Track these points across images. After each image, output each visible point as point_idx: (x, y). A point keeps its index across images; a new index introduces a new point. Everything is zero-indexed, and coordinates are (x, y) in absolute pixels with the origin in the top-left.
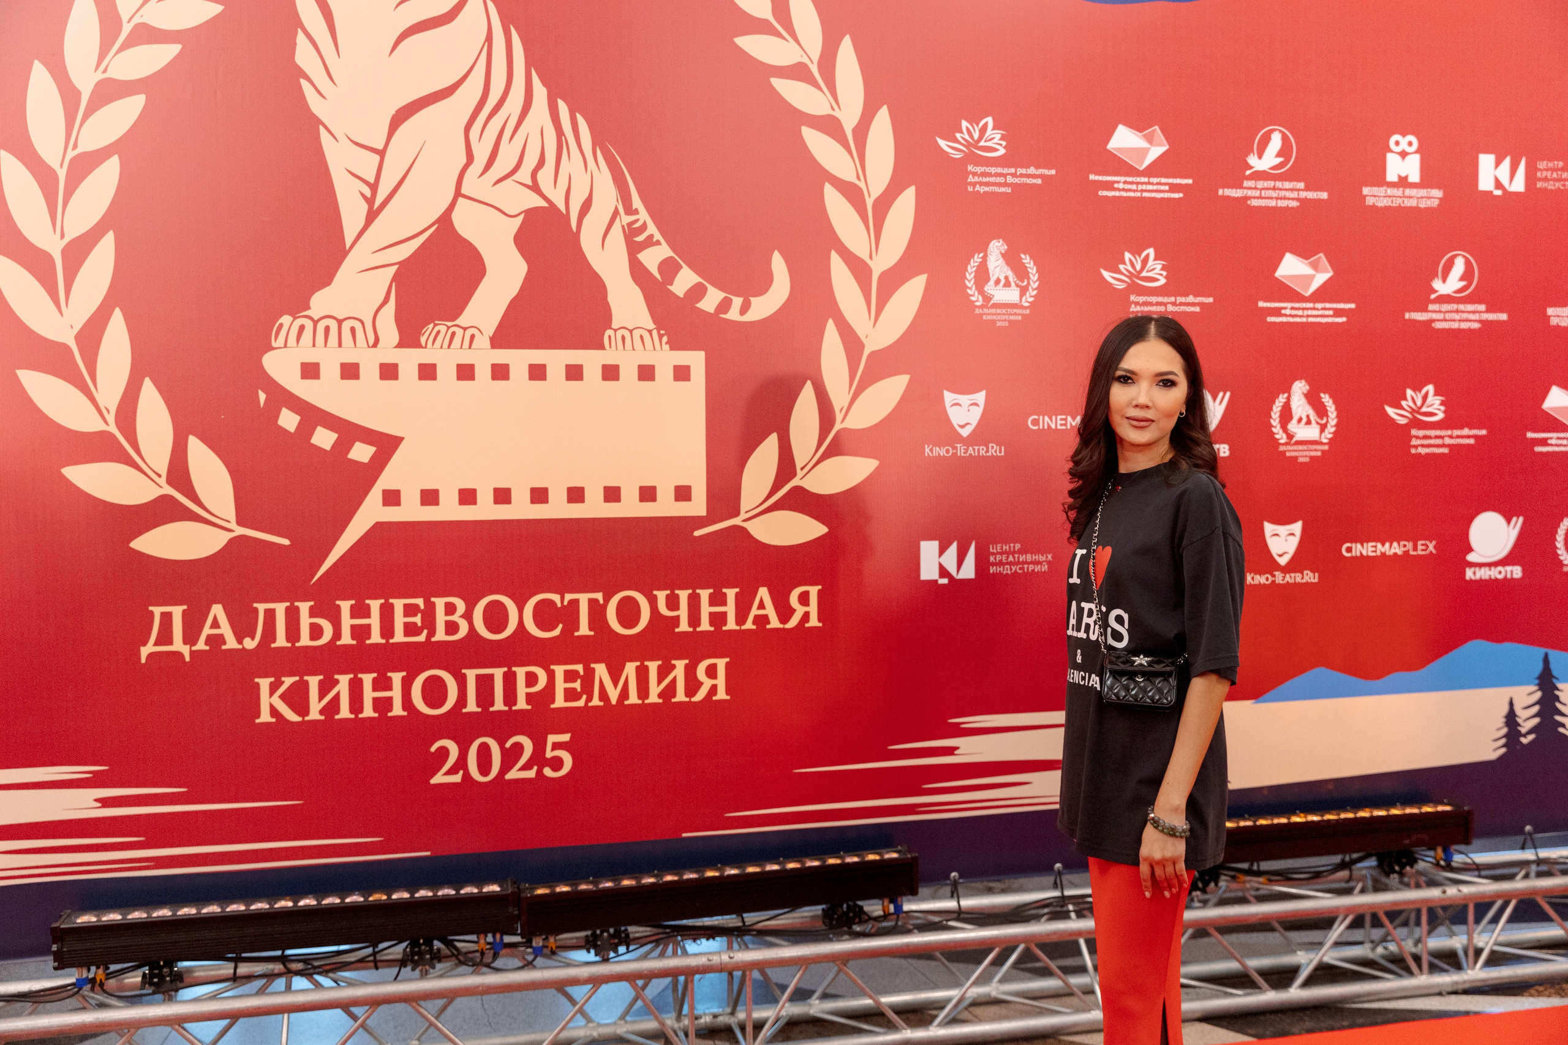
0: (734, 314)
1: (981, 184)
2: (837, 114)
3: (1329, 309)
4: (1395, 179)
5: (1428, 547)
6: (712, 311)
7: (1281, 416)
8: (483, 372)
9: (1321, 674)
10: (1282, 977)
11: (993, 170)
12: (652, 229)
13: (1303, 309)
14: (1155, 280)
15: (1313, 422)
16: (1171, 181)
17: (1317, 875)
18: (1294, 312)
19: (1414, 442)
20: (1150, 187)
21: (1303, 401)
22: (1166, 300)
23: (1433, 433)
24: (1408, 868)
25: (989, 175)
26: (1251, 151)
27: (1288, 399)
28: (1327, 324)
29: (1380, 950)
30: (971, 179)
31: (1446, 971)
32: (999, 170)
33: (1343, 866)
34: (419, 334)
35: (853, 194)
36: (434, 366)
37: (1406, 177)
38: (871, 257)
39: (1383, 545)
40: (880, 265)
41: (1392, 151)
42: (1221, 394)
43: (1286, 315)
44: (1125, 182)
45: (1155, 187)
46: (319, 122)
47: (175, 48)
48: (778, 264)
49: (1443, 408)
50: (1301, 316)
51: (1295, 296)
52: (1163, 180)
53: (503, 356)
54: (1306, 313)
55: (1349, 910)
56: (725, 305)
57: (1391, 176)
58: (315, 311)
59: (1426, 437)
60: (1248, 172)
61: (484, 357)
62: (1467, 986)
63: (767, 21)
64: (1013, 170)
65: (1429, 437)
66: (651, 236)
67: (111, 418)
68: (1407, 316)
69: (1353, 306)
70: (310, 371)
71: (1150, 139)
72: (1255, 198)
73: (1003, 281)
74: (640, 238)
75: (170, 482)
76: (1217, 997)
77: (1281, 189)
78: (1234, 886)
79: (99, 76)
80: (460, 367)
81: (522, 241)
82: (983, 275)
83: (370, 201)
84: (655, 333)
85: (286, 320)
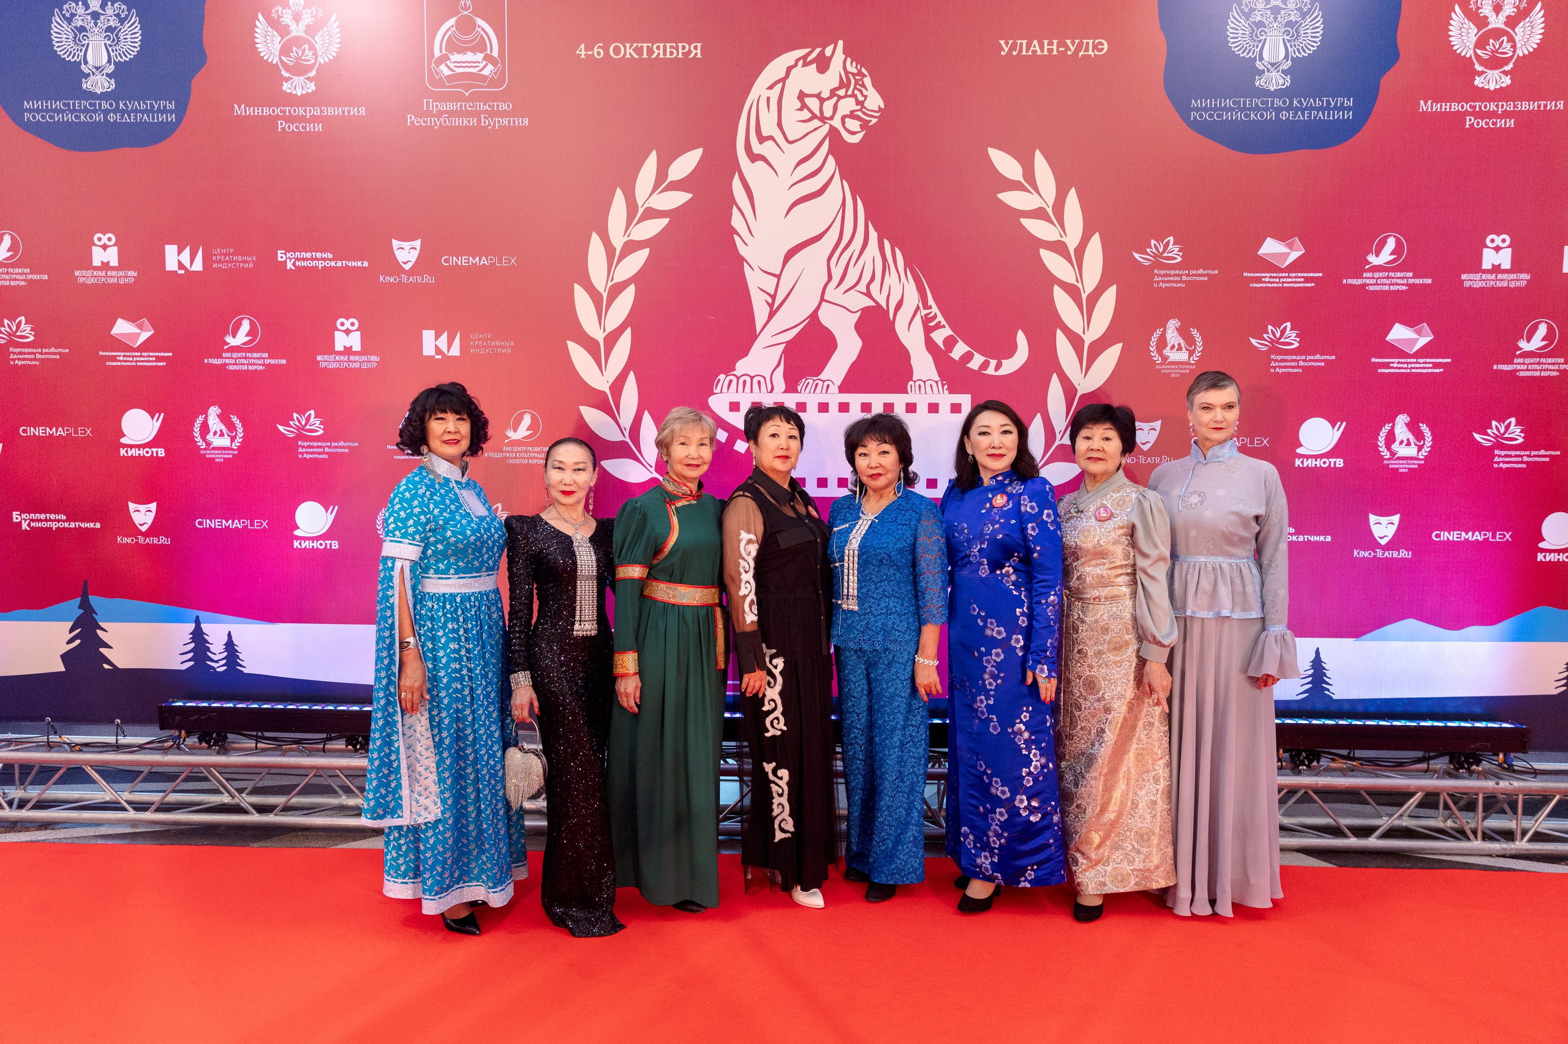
0: (991, 371)
1: (1163, 282)
2: (1064, 239)
3: (1429, 363)
4: (1490, 267)
5: (1505, 536)
6: (976, 368)
7: (1385, 440)
8: (834, 408)
9: (1410, 624)
10: (1364, 832)
11: (1172, 272)
12: (940, 318)
13: (1408, 363)
14: (1293, 344)
15: (1412, 444)
16: (1306, 275)
17: (1400, 764)
18: (1402, 365)
19: (1496, 459)
20: (1290, 280)
21: (1405, 428)
22: (1298, 358)
23: (1513, 453)
24: (1474, 767)
25: (1170, 275)
26: (1369, 251)
27: (1393, 427)
28: (1427, 373)
29: (1450, 823)
30: (1156, 279)
31: (1498, 841)
32: (1177, 272)
33: (1420, 760)
34: (797, 384)
35: (1073, 291)
36: (805, 404)
37: (1500, 265)
38: (1084, 333)
39: (1467, 534)
40: (1089, 338)
41: (1488, 247)
42: (1339, 423)
43: (1393, 368)
44: (1270, 277)
45: (1293, 280)
46: (743, 259)
47: (666, 221)
48: (1021, 338)
49: (1523, 435)
50: (1405, 368)
51: (1401, 354)
52: (1300, 275)
53: (846, 398)
54: (1410, 366)
55: (1420, 789)
56: (985, 365)
57: (1486, 265)
58: (738, 372)
59: (1506, 456)
60: (1367, 267)
61: (834, 398)
62: (1513, 852)
63: (1019, 182)
64: (1187, 272)
65: (1510, 456)
66: (940, 322)
67: (627, 433)
68: (1495, 367)
69: (1449, 360)
70: (734, 407)
71: (1291, 247)
72: (1371, 285)
73: (1177, 347)
74: (932, 324)
75: (656, 470)
76: (1312, 837)
77: (1393, 278)
78: (1333, 765)
79: (626, 239)
80: (820, 404)
81: (859, 327)
82: (1162, 343)
83: (771, 305)
84: (940, 383)
85: (722, 377)
